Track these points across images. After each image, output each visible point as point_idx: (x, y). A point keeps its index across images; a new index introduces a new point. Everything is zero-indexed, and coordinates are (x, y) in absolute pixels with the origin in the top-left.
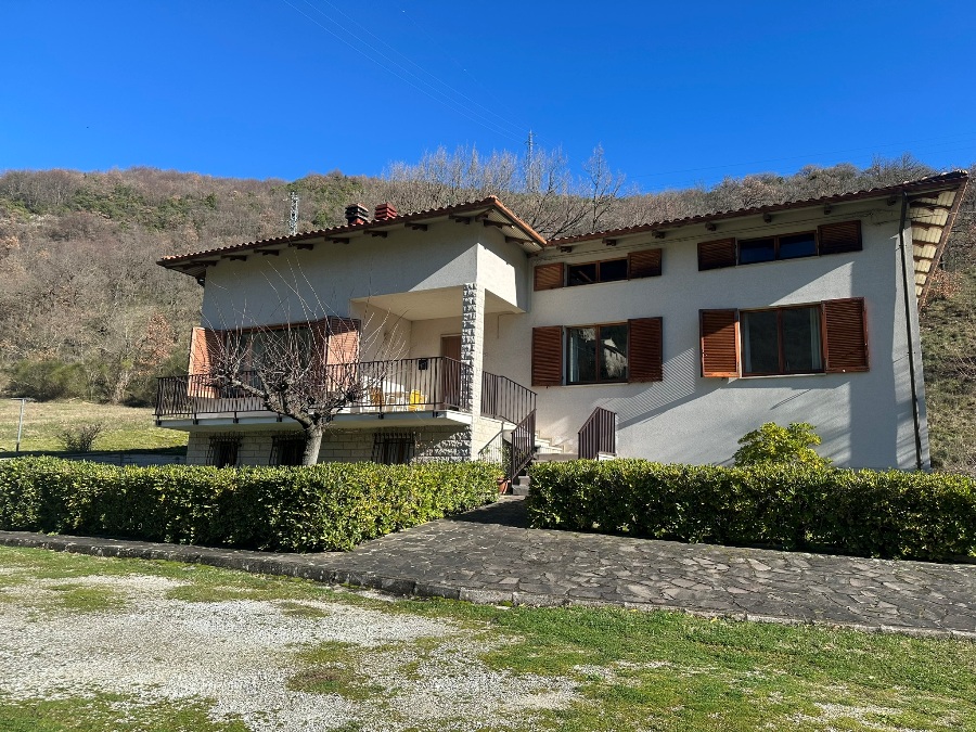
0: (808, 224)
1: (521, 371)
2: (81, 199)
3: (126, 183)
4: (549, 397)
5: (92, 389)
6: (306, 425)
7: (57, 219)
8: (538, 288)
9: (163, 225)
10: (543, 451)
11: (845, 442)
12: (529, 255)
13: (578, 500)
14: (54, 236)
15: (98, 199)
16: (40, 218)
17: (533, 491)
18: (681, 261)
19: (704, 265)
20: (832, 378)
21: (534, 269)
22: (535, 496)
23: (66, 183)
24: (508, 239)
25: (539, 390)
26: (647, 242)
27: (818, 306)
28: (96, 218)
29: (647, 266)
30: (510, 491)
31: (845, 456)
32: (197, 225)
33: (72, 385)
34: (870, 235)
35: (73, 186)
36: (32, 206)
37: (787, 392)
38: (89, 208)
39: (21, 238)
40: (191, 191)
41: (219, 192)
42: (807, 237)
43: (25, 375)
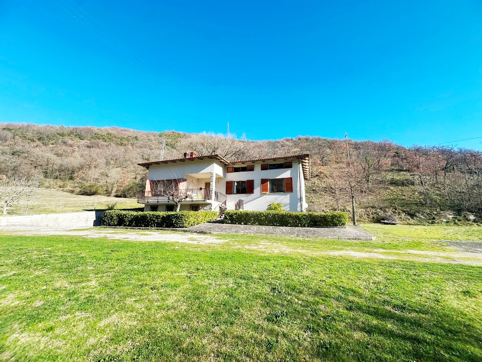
0: (282, 162)
1: (223, 191)
2: (97, 136)
3: (110, 132)
4: (229, 196)
5: (105, 192)
6: (177, 203)
7: (89, 142)
8: (227, 172)
9: (121, 144)
10: (228, 209)
11: (288, 206)
12: (225, 165)
13: (234, 218)
14: (88, 147)
15: (102, 136)
16: (84, 141)
17: (225, 217)
18: (258, 168)
19: (262, 169)
20: (286, 193)
21: (227, 168)
22: (225, 218)
23: (92, 131)
24: (221, 162)
25: (227, 195)
26: (250, 164)
27: (284, 178)
28: (101, 142)
29: (251, 169)
30: (220, 218)
31: (288, 209)
32: (132, 145)
33: (99, 191)
34: (294, 165)
35: (94, 132)
36: (81, 138)
37: (278, 196)
38: (99, 139)
39: (78, 147)
40: (130, 135)
41: (139, 135)
42: (282, 164)
43: (85, 188)
